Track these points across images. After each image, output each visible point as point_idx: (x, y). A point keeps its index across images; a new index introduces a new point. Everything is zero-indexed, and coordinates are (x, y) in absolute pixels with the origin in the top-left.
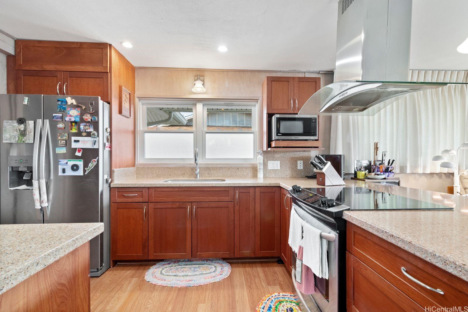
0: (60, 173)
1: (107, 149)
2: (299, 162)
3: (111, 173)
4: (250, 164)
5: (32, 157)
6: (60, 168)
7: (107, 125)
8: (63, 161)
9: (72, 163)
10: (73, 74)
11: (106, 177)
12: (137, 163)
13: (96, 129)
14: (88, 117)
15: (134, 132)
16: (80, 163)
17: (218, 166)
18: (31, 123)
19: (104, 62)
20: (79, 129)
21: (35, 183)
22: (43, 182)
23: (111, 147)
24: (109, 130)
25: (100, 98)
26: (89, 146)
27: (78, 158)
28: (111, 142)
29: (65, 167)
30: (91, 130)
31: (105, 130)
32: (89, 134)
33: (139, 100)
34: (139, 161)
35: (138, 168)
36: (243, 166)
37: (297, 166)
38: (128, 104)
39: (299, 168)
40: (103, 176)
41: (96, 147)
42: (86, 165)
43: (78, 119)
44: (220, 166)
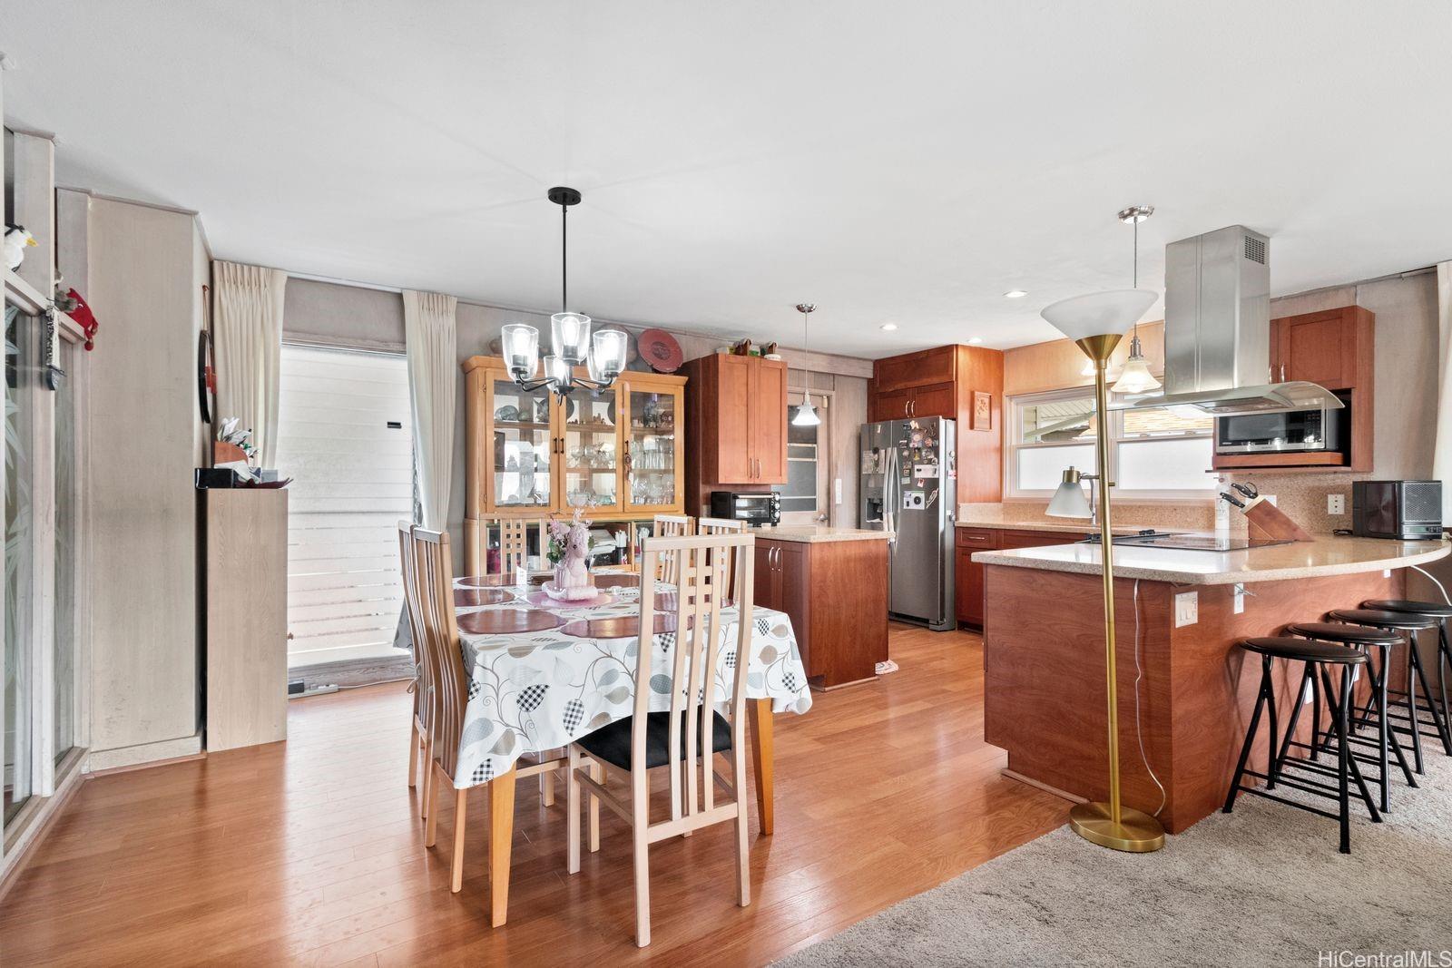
0: (905, 507)
1: (952, 479)
2: (1331, 498)
3: (956, 509)
4: (1201, 501)
5: (882, 489)
6: (905, 500)
7: (951, 447)
8: (907, 493)
9: (915, 495)
10: (921, 390)
11: (949, 513)
12: (1004, 497)
13: (937, 455)
14: (929, 442)
15: (1001, 450)
16: (922, 495)
17: (1134, 504)
18: (883, 451)
19: (950, 369)
20: (920, 456)
21: (885, 515)
22: (891, 514)
23: (956, 476)
24: (953, 454)
25: (941, 417)
26: (930, 475)
27: (919, 489)
28: (956, 468)
29: (909, 499)
30: (932, 456)
31: (948, 454)
32: (930, 462)
33: (1011, 399)
34: (1009, 493)
35: (1005, 504)
36: (1187, 504)
37: (1326, 507)
38: (988, 412)
39: (1331, 511)
40: (944, 512)
41: (936, 476)
42: (927, 498)
43: (920, 445)
44: (1139, 504)
